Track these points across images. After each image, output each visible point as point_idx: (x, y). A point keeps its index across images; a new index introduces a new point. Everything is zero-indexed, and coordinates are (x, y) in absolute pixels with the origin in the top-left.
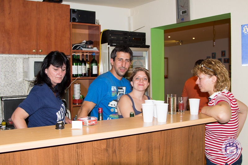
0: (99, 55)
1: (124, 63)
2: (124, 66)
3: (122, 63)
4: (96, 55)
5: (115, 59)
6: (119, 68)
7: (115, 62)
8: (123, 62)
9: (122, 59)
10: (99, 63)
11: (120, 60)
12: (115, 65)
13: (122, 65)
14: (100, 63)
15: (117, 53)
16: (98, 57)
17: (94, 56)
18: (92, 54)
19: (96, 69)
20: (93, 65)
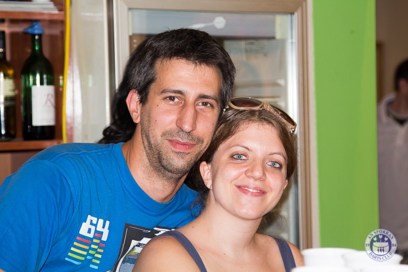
0: (63, 33)
1: (190, 113)
2: (187, 127)
3: (180, 112)
4: (47, 32)
5: (147, 95)
6: (164, 134)
7: (147, 106)
8: (185, 106)
9: (180, 92)
10: (62, 72)
11: (172, 99)
12: (146, 123)
13: (179, 122)
14: (67, 70)
15: (158, 64)
16: (58, 42)
17: (37, 37)
18: (30, 31)
19: (49, 104)
20: (35, 83)
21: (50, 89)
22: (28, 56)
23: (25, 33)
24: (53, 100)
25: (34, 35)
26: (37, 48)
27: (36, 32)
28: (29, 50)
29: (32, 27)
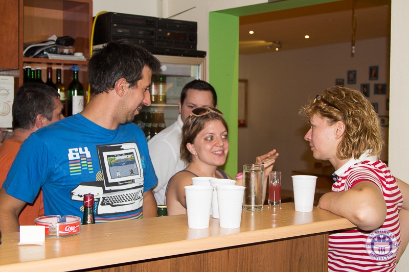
4: (81, 70)
17: (76, 72)
18: (72, 69)
19: (81, 104)
20: (74, 95)
21: (81, 97)
22: (71, 81)
23: (70, 70)
24: (83, 103)
25: (74, 72)
26: (76, 77)
27: (76, 70)
28: (72, 79)
29: (73, 68)
